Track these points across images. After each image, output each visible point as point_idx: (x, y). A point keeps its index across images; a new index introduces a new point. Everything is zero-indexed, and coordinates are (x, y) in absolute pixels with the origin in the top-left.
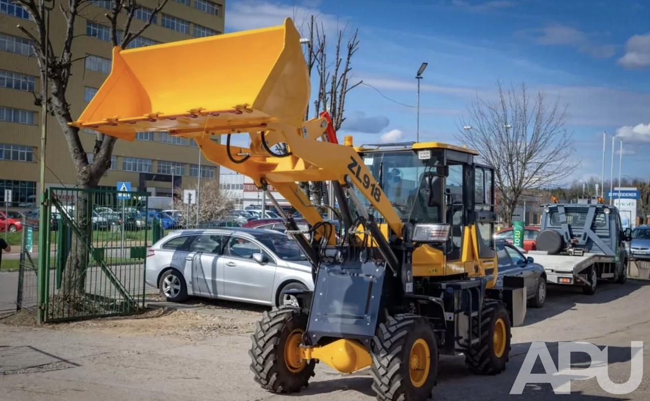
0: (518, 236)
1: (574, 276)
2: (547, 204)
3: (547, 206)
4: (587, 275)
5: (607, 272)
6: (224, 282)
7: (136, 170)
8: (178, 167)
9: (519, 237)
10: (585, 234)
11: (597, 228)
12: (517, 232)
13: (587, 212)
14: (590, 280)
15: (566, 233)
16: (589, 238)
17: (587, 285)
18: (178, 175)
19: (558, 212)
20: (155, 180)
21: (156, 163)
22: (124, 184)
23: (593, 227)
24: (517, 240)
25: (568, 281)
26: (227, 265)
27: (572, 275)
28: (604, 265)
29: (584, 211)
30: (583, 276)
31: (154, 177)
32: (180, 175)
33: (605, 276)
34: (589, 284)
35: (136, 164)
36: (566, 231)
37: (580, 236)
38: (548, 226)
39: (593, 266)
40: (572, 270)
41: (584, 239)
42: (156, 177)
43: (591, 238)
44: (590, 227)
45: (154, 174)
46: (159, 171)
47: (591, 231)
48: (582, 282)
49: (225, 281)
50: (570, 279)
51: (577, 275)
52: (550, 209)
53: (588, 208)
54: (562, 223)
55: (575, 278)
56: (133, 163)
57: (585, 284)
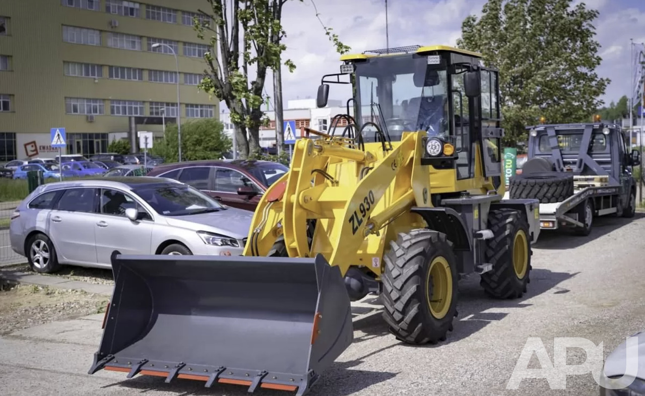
0: (509, 165)
1: (557, 218)
2: (533, 126)
3: (534, 128)
4: (577, 214)
5: (607, 206)
6: (96, 247)
7: (126, 114)
8: (173, 108)
9: (511, 166)
10: (581, 161)
11: (594, 152)
12: (507, 160)
13: (582, 134)
14: (582, 219)
15: (558, 161)
16: (585, 165)
17: (578, 227)
18: (173, 117)
19: (547, 135)
20: (147, 123)
21: (147, 106)
22: (58, 130)
23: (590, 152)
24: (509, 171)
25: (551, 225)
26: (99, 225)
27: (554, 217)
28: (602, 198)
29: (579, 133)
30: (572, 218)
31: (145, 120)
32: (175, 116)
33: (602, 212)
34: (581, 225)
35: (125, 107)
36: (557, 158)
37: (574, 163)
38: (536, 153)
39: (587, 202)
40: (555, 211)
41: (580, 167)
42: (147, 120)
43: (588, 164)
44: (586, 151)
45: (145, 118)
46: (151, 113)
47: (589, 157)
48: (569, 223)
49: (97, 245)
50: (553, 222)
51: (562, 217)
52: (538, 132)
53: (583, 130)
54: (553, 148)
55: (560, 221)
56: (122, 107)
57: (575, 226)
